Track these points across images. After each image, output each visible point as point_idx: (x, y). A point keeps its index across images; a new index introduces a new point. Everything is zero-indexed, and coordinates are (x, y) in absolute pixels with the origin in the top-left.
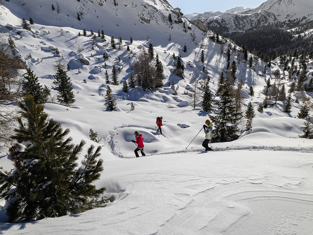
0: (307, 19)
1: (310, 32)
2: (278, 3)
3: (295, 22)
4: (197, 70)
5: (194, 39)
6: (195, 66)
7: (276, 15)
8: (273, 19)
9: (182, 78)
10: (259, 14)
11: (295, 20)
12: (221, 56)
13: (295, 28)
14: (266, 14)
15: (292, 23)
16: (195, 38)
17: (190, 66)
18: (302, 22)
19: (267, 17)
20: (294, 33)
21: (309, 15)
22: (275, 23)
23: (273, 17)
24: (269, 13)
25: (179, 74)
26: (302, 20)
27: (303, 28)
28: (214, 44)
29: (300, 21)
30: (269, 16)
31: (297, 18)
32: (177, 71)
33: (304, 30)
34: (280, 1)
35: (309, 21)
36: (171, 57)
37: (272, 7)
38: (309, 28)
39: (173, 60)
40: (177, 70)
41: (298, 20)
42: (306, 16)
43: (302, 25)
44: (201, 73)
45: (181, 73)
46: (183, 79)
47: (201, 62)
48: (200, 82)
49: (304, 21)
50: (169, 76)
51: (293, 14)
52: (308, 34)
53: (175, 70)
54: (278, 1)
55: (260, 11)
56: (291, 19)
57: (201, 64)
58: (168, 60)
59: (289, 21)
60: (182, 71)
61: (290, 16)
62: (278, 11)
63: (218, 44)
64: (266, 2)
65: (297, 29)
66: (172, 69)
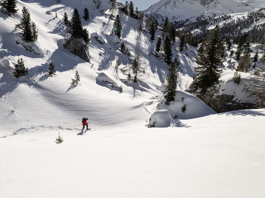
0: (190, 21)
1: (196, 32)
2: (164, 6)
3: (180, 23)
4: (110, 49)
5: (98, 6)
6: (106, 41)
7: (163, 17)
8: (161, 20)
9: (86, 58)
10: (149, 15)
11: (180, 22)
12: (140, 34)
13: (182, 28)
14: (154, 16)
15: (178, 24)
16: (100, 3)
17: (97, 40)
18: (186, 24)
19: (156, 18)
20: (181, 33)
21: (191, 18)
22: (163, 23)
23: (161, 18)
24: (157, 15)
25: (79, 51)
26: (186, 22)
27: (189, 28)
28: (128, 17)
29: (184, 22)
30: (157, 17)
31: (181, 20)
32: (74, 43)
33: (190, 30)
34: (166, 5)
35: (192, 22)
36: (60, 21)
37: (160, 9)
38: (194, 28)
39: (64, 27)
40: (72, 42)
41: (183, 21)
42: (189, 18)
43: (188, 26)
44: (118, 54)
45: (82, 47)
46: (88, 61)
47: (116, 36)
48: (121, 70)
49: (187, 23)
50: (52, 51)
51: (179, 17)
52: (194, 33)
53: (68, 42)
54: (165, 4)
55: (149, 13)
56: (177, 21)
57: (115, 39)
58: (54, 25)
59: (175, 22)
60: (84, 43)
61: (176, 18)
62: (165, 13)
63: (132, 18)
64: (154, 5)
65: (183, 29)
66: (61, 40)
